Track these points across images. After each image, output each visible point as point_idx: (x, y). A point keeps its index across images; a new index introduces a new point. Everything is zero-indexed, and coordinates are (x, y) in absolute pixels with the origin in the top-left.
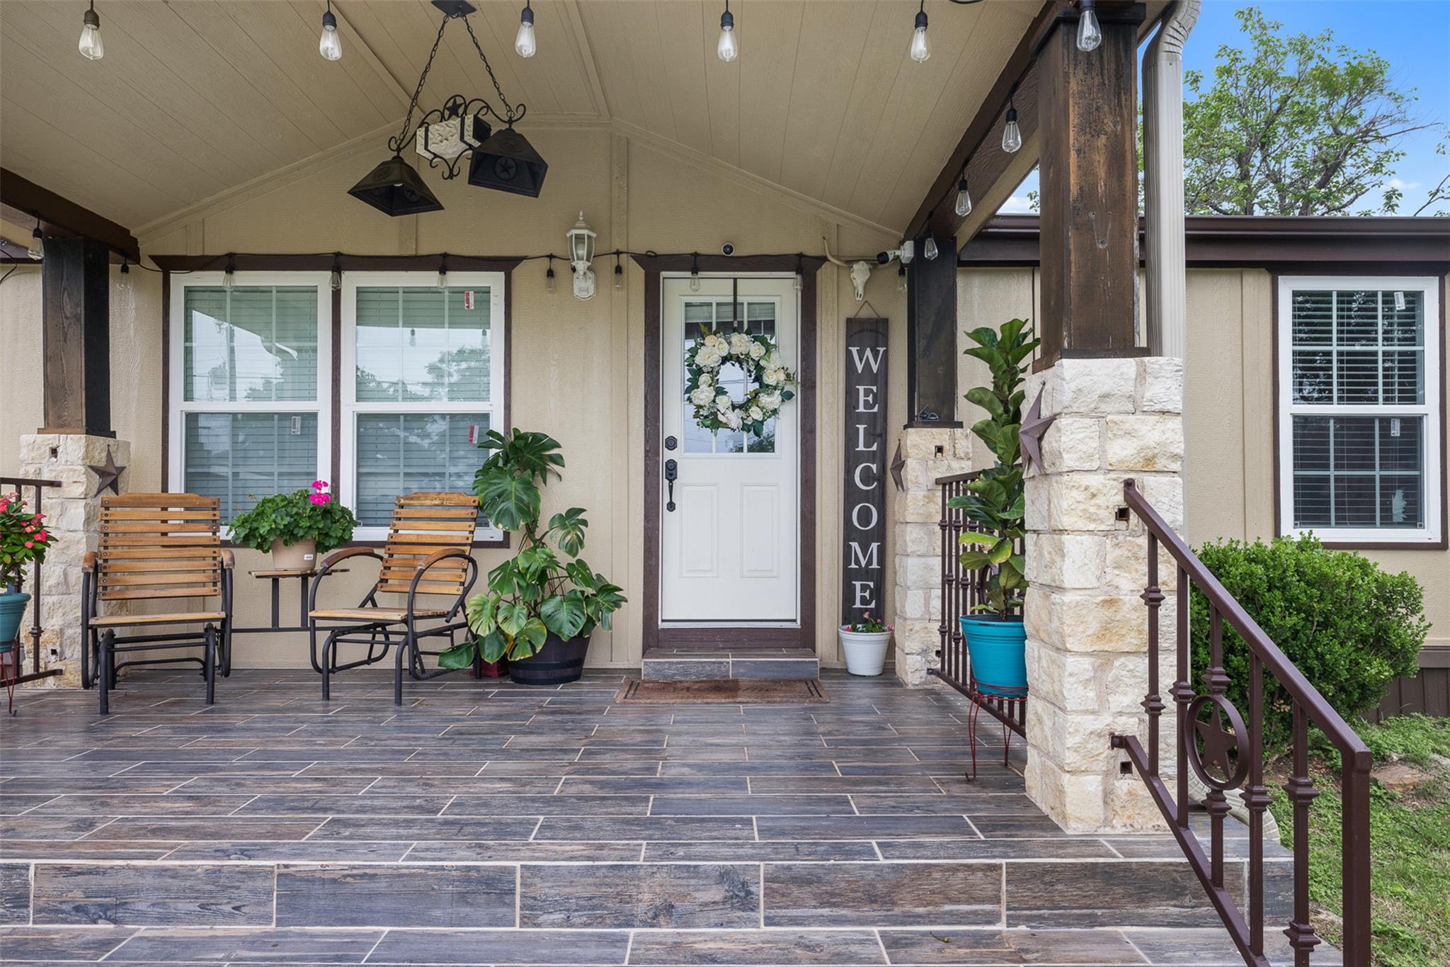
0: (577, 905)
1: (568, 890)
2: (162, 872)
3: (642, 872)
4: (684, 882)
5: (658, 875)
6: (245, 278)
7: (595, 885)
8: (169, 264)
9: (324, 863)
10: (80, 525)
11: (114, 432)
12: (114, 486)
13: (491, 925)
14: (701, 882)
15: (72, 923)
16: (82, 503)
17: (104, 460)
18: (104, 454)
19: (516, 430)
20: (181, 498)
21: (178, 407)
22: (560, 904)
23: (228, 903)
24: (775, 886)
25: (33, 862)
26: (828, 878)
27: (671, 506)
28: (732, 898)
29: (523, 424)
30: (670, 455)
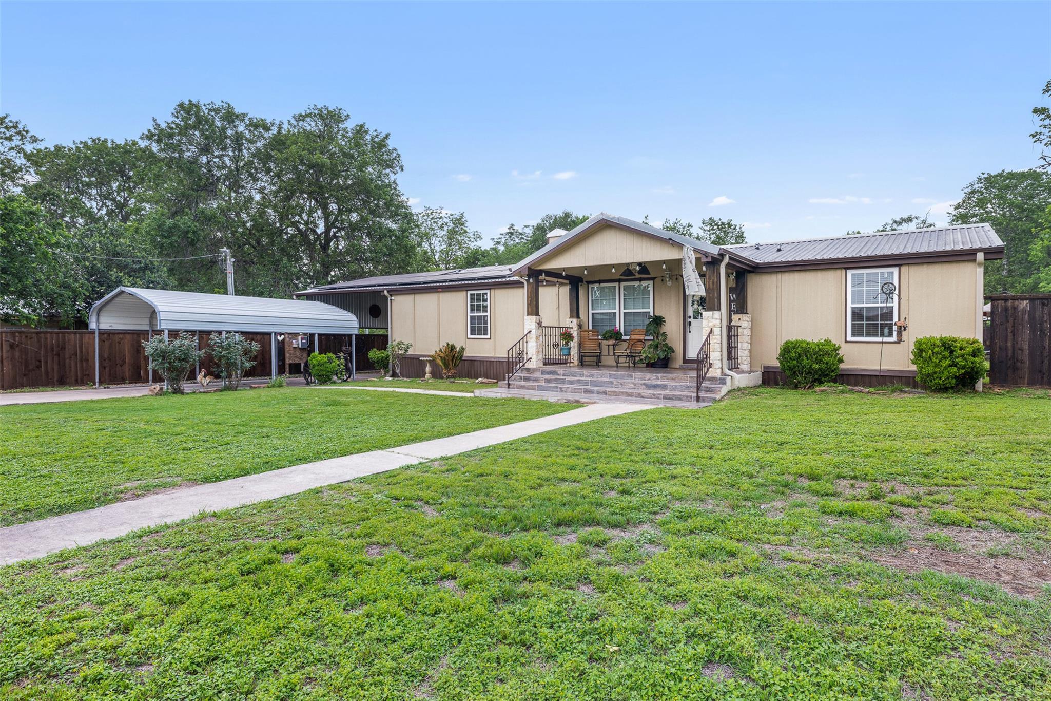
6: (602, 284)
8: (588, 283)
10: (577, 335)
11: (581, 318)
12: (581, 328)
16: (577, 331)
18: (579, 322)
19: (655, 315)
20: (592, 330)
21: (591, 312)
29: (657, 314)
30: (689, 320)
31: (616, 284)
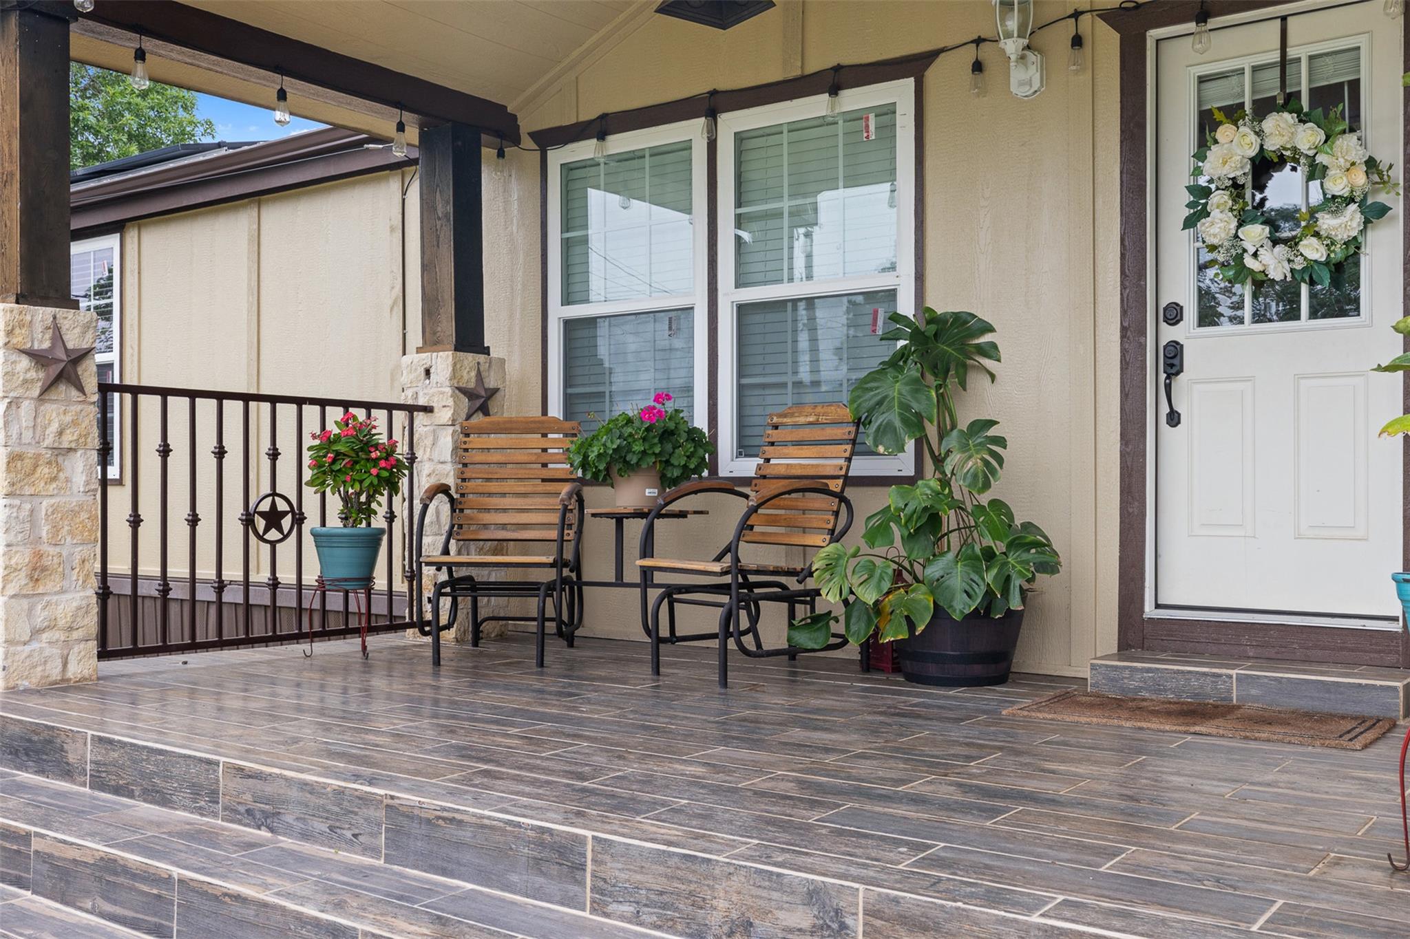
0: (648, 898)
1: (639, 877)
2: (304, 785)
3: (717, 871)
4: (764, 893)
5: (735, 878)
6: (621, 143)
7: (666, 876)
8: (549, 138)
9: (422, 800)
10: (447, 456)
11: (488, 347)
12: (484, 409)
13: (562, 904)
14: (785, 898)
15: (245, 825)
16: (451, 429)
17: (473, 380)
18: (473, 374)
19: (929, 310)
20: (535, 422)
21: (558, 312)
22: (630, 893)
23: (349, 829)
24: (878, 923)
25: (222, 759)
26: (948, 926)
27: (1174, 419)
28: (822, 928)
29: (941, 304)
30: (1169, 333)
31: (693, 130)
